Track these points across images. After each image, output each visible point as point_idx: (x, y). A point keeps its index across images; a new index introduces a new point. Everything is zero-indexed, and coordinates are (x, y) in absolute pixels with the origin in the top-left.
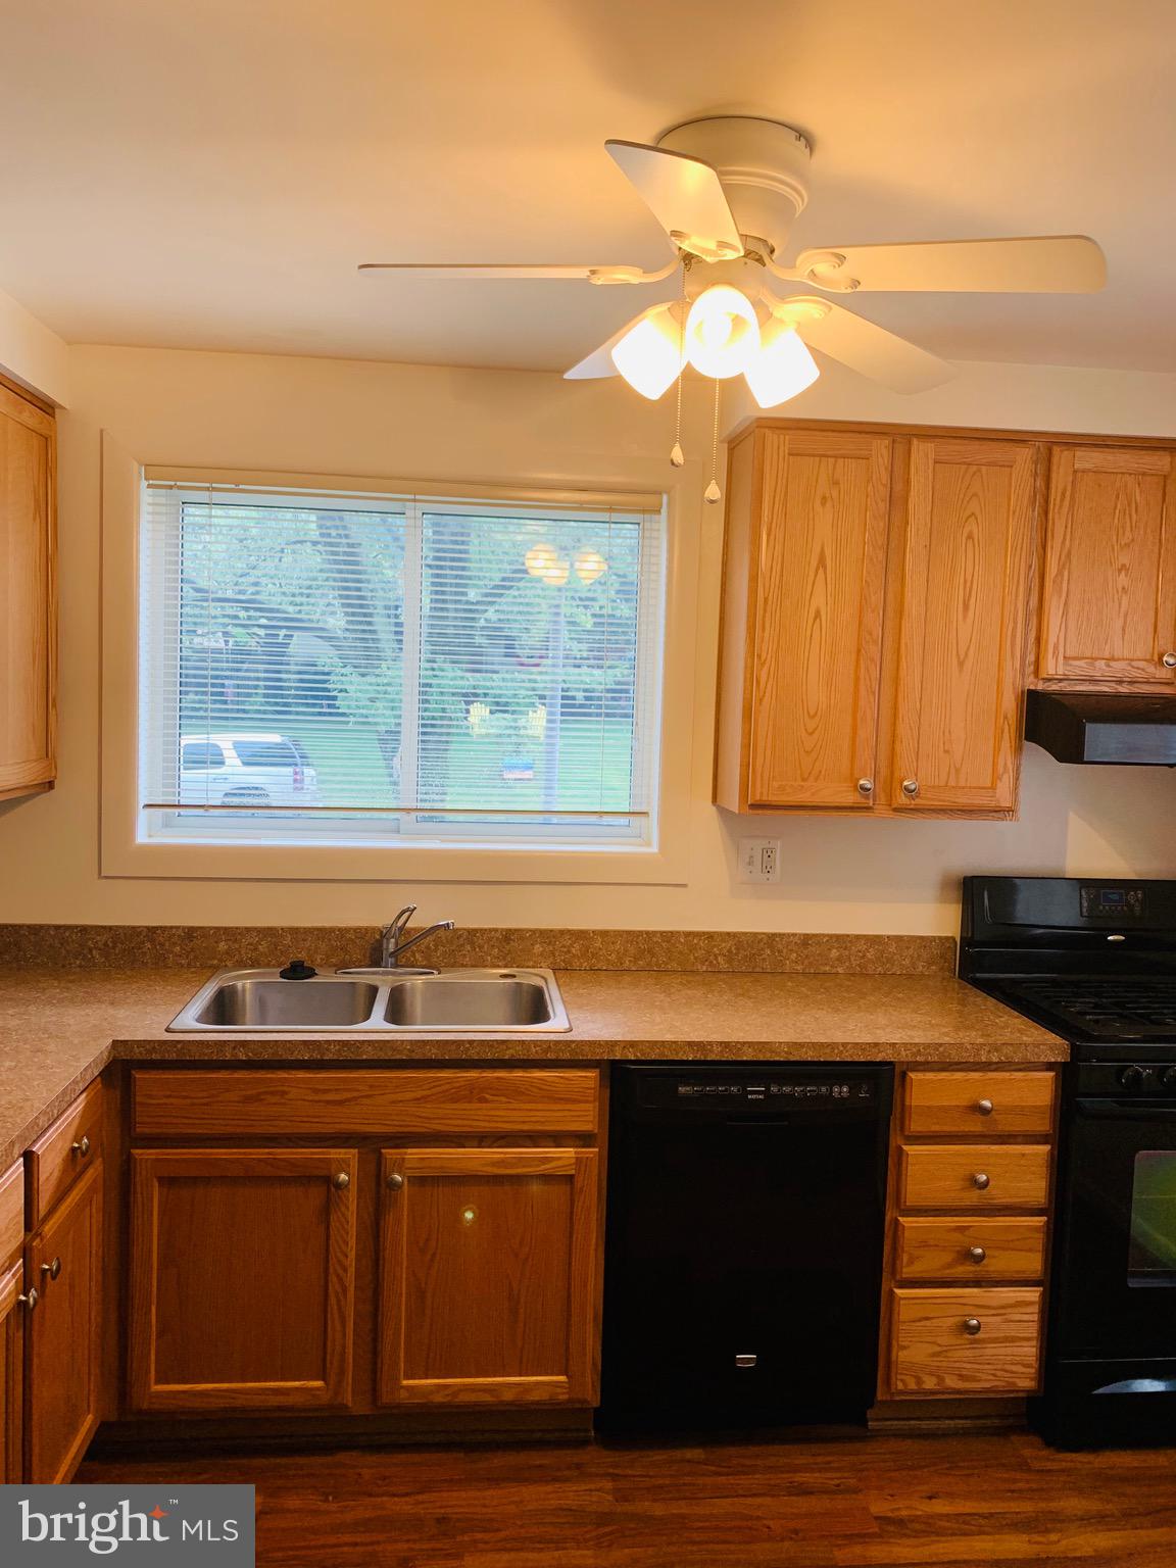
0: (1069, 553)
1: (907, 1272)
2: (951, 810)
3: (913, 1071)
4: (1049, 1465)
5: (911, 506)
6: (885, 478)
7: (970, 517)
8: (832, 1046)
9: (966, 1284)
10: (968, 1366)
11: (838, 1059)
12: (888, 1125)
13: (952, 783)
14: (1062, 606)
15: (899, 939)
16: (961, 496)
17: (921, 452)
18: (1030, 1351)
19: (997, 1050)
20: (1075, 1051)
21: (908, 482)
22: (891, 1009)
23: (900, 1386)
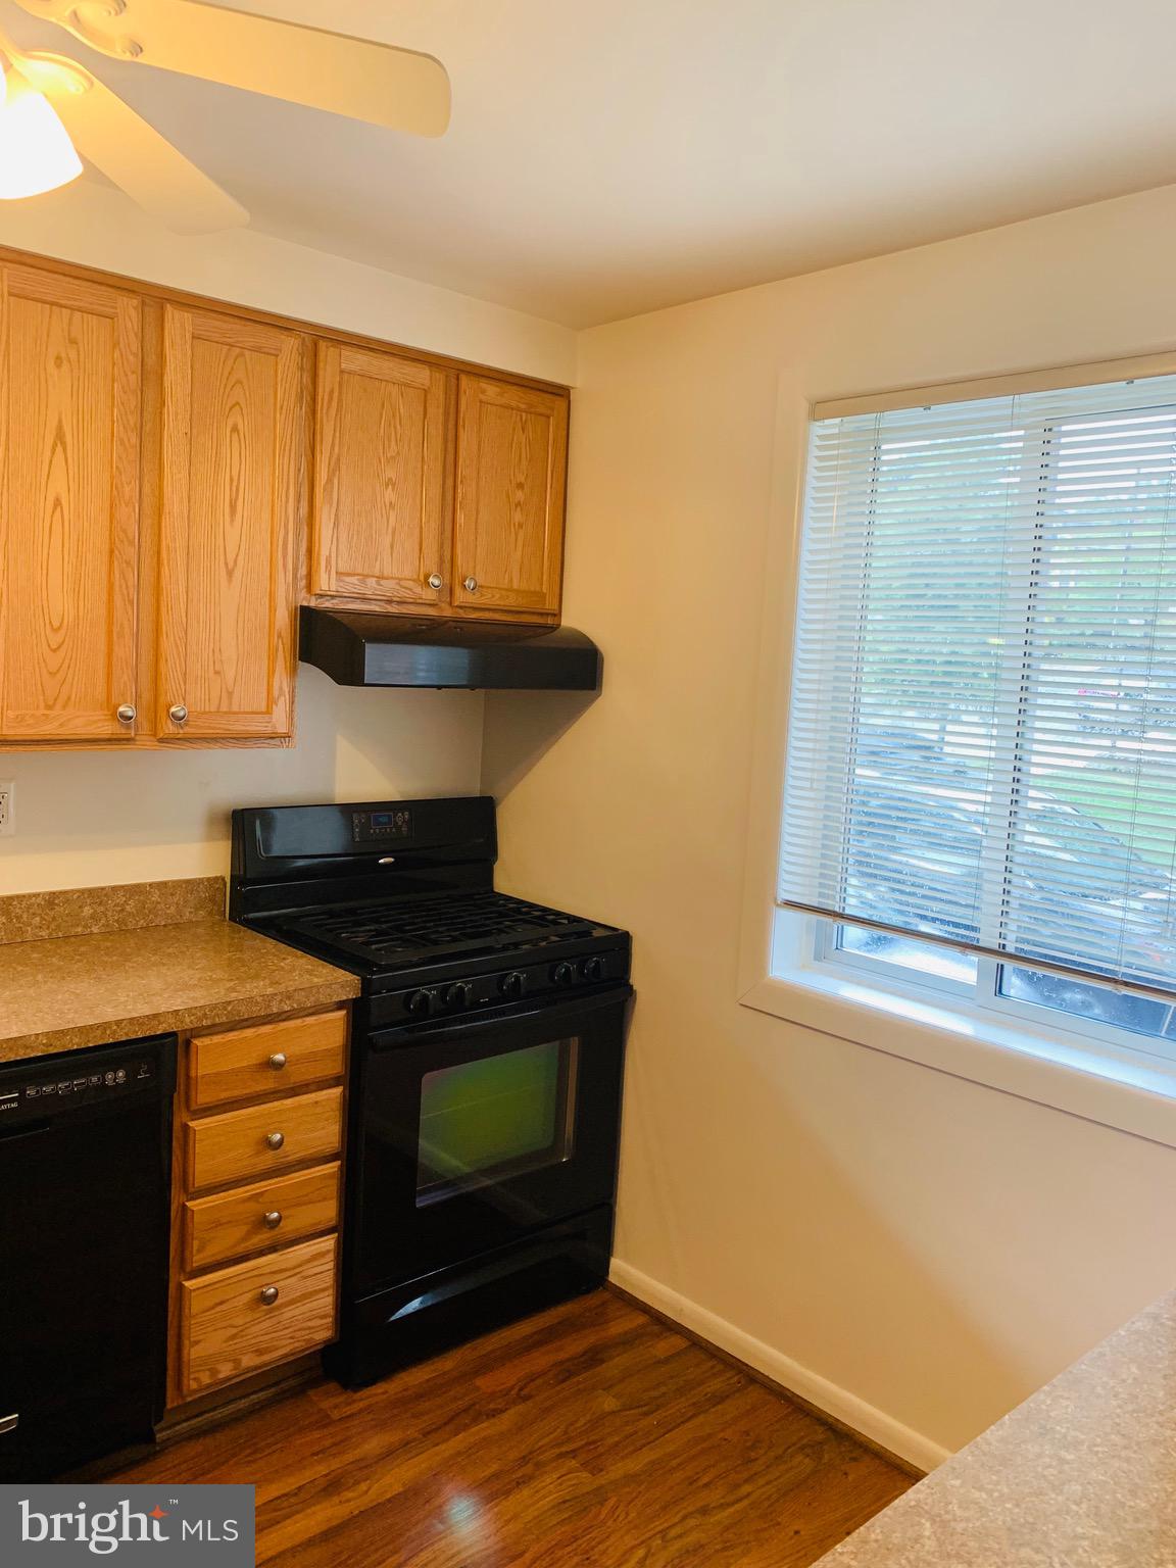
0: (338, 459)
1: (197, 1260)
2: (223, 739)
3: (195, 1037)
4: (348, 1410)
5: (167, 384)
6: (135, 346)
7: (234, 406)
8: (104, 1026)
9: (261, 1253)
10: (267, 1337)
11: (111, 1040)
12: (171, 1104)
13: (224, 709)
14: (333, 516)
15: (163, 885)
16: (224, 382)
17: (178, 323)
18: (326, 1302)
19: (289, 998)
20: (366, 986)
21: (161, 356)
22: (164, 970)
23: (194, 1385)
